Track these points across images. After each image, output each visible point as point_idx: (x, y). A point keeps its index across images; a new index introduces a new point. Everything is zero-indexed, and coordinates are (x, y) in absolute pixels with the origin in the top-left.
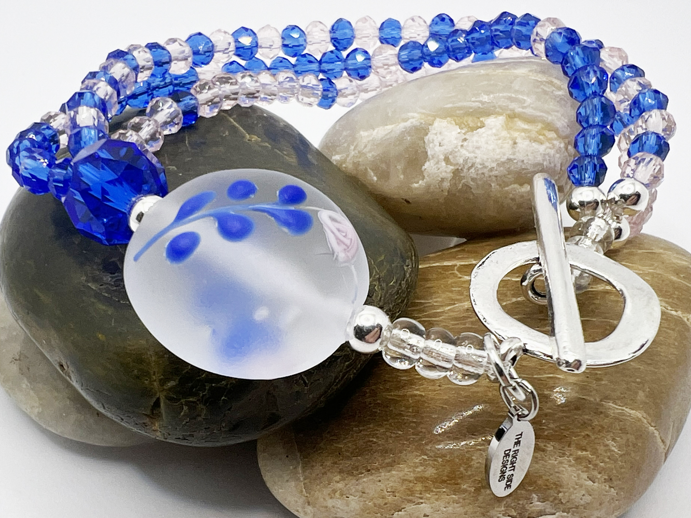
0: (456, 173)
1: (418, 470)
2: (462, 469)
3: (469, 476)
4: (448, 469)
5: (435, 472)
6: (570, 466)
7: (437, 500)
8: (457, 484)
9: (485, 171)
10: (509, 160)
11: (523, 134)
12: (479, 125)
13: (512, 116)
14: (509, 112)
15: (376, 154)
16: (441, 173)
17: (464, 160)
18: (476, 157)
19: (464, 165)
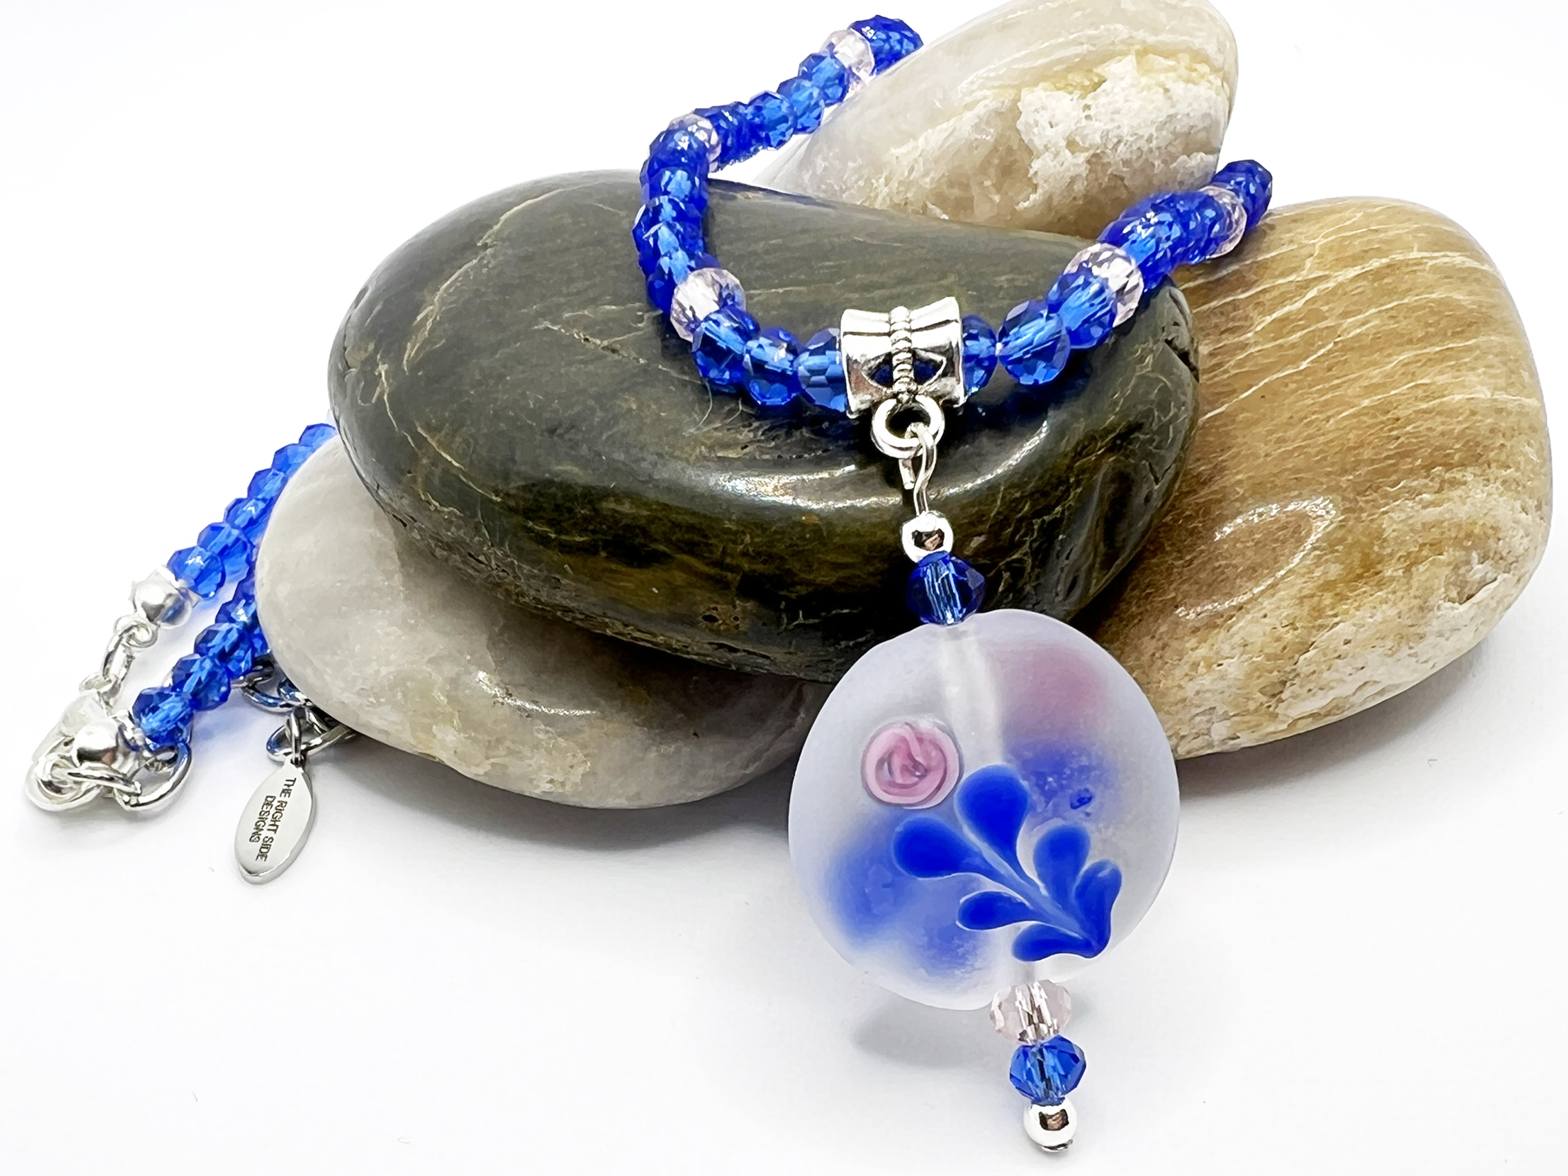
0: (1095, 160)
1: (1317, 574)
2: (1376, 548)
3: (1391, 555)
4: (1357, 556)
5: (1342, 567)
6: (1501, 495)
7: (1357, 609)
8: (1377, 573)
9: (1142, 143)
10: (1171, 117)
11: (1171, 74)
12: (1096, 80)
13: (1144, 52)
14: (1137, 47)
15: (937, 176)
16: (1068, 169)
17: (1102, 138)
18: (1119, 127)
19: (1105, 145)
